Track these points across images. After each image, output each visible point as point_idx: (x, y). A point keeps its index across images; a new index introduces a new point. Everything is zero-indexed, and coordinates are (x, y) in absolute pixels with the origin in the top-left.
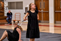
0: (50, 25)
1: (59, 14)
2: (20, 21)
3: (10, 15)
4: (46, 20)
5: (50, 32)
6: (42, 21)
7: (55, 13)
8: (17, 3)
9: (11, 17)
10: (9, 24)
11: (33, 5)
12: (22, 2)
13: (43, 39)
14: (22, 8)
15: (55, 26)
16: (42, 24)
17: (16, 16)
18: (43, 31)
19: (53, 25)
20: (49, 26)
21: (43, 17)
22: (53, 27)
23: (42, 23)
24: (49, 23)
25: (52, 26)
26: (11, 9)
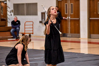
0: (81, 41)
1: (96, 23)
2: (33, 33)
3: (17, 24)
4: (75, 33)
5: (82, 52)
6: (69, 34)
7: (90, 21)
8: (28, 5)
9: (18, 28)
10: (15, 39)
11: (53, 9)
12: (36, 4)
13: (69, 63)
14: (36, 14)
15: (89, 43)
16: (68, 39)
17: (26, 27)
18: (70, 51)
19: (87, 41)
20: (79, 42)
21: (69, 28)
22: (87, 44)
23: (69, 37)
24: (79, 37)
25: (84, 43)
26: (18, 15)
